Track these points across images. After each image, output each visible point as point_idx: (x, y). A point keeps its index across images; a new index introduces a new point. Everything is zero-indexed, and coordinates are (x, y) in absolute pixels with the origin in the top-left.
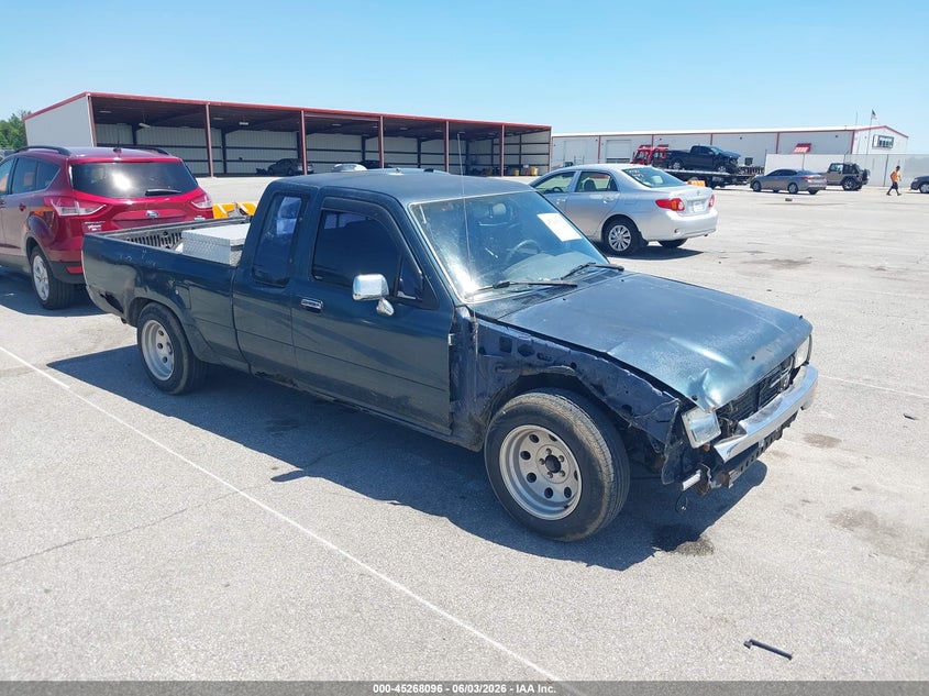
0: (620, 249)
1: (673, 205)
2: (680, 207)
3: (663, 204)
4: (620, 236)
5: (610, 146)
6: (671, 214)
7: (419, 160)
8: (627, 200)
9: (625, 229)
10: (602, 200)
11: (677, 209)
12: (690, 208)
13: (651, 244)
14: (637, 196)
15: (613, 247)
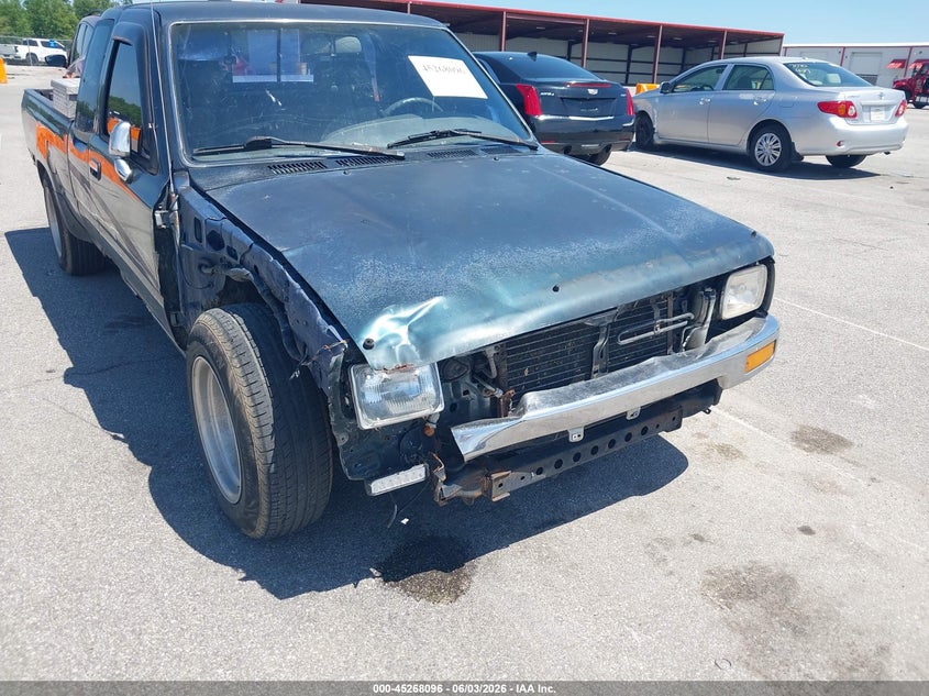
0: (766, 164)
1: (842, 109)
2: (850, 112)
3: (829, 107)
4: (769, 147)
5: (857, 59)
6: (837, 122)
7: (628, 70)
8: (783, 102)
9: (776, 138)
10: (753, 101)
11: (845, 115)
12: (866, 114)
13: (807, 159)
14: (796, 97)
15: (759, 160)
